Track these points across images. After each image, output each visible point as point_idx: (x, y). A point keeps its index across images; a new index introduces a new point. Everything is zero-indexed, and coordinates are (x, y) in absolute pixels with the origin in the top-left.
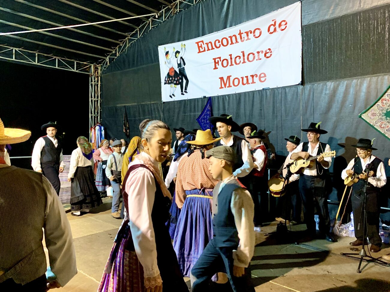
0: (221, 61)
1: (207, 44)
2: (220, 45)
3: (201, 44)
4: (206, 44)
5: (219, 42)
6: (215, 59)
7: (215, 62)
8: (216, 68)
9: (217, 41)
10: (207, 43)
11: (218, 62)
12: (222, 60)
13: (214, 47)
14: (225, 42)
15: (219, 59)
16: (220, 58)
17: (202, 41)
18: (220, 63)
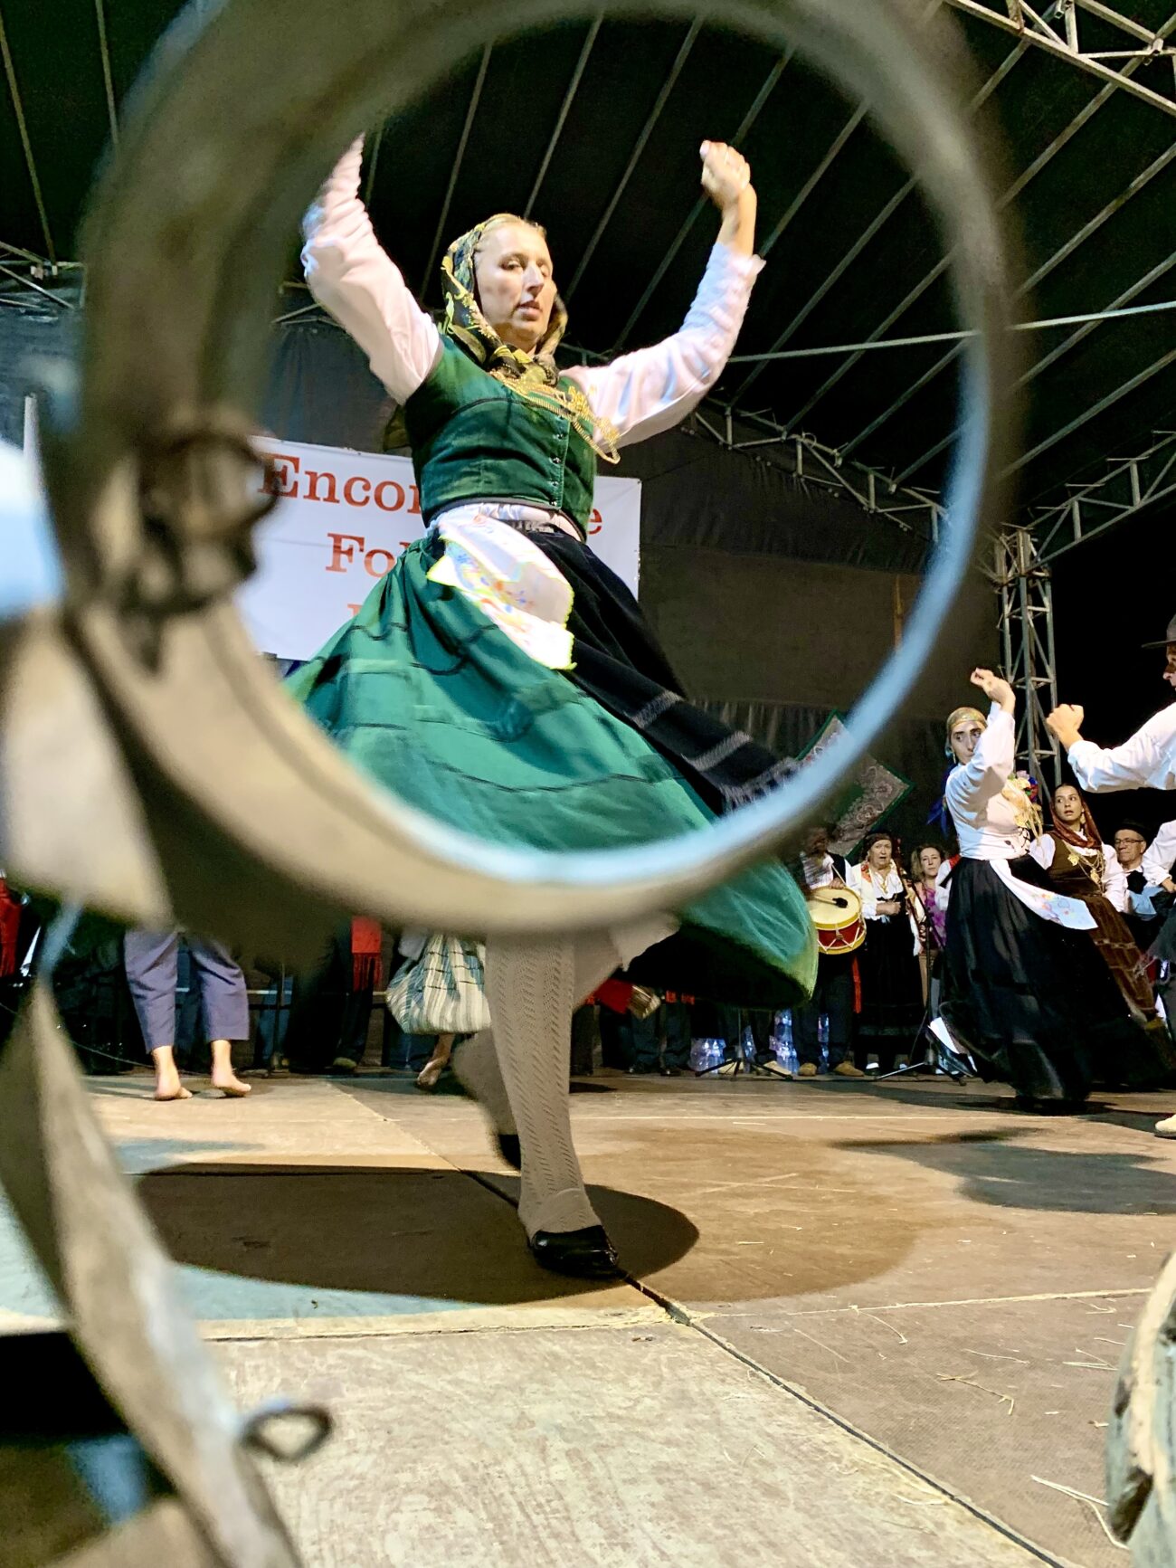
0: (362, 550)
1: (314, 477)
2: (367, 499)
3: (285, 467)
4: (307, 473)
5: (367, 487)
6: (337, 538)
7: (337, 549)
8: (335, 567)
9: (362, 483)
10: (315, 474)
11: (350, 552)
12: (368, 548)
13: (339, 494)
14: (390, 496)
15: (356, 545)
16: (361, 541)
17: (295, 461)
18: (359, 557)
